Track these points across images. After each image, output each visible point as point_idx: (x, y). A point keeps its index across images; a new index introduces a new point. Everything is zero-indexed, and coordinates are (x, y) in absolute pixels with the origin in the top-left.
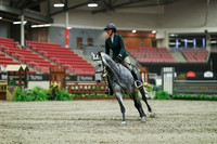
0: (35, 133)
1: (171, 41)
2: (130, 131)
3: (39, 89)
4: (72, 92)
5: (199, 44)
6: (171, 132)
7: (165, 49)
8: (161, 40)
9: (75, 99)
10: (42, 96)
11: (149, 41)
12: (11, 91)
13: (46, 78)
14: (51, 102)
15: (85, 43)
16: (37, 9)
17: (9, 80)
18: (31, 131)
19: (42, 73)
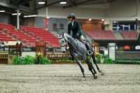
0: (27, 85)
1: (114, 26)
2: (88, 84)
3: (29, 57)
4: (50, 59)
5: (132, 28)
6: (114, 84)
7: (110, 31)
8: (108, 25)
9: (52, 63)
10: (31, 61)
11: (100, 26)
12: (11, 58)
13: (33, 49)
14: (37, 65)
15: (58, 27)
16: (27, 5)
17: (9, 51)
18: (24, 84)
19: (31, 46)
